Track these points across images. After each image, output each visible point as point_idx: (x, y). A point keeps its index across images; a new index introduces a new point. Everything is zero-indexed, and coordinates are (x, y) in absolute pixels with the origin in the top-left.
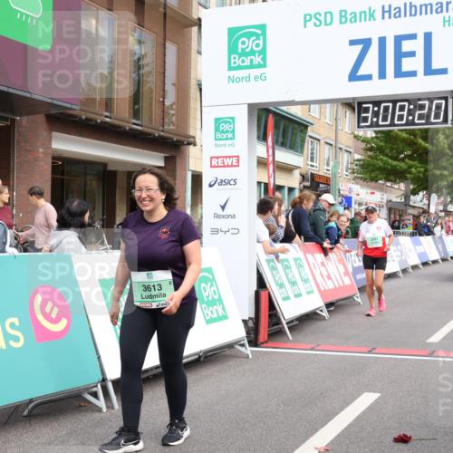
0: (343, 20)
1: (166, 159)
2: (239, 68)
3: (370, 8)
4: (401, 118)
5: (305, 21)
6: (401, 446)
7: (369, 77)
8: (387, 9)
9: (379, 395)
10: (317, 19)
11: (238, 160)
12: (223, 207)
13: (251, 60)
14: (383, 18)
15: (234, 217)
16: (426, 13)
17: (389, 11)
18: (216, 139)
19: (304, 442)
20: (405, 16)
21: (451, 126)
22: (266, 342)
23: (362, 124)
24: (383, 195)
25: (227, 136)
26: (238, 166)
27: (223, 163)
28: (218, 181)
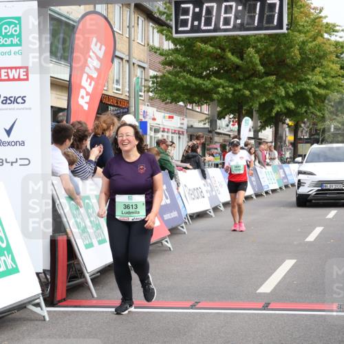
4: (227, 21)
11: (27, 72)
12: (9, 132)
15: (22, 144)
21: (286, 31)
22: (64, 300)
23: (180, 29)
24: (183, 119)
25: (12, 41)
26: (27, 79)
27: (8, 75)
28: (2, 98)
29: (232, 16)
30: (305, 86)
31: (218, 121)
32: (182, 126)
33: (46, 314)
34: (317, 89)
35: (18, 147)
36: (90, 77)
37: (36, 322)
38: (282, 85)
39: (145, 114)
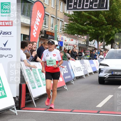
11: (12, 23)
12: (5, 45)
15: (10, 49)
18: (1, 13)
21: (109, 10)
22: (24, 107)
23: (69, 8)
24: (77, 41)
25: (7, 11)
27: (5, 24)
28: (3, 33)
29: (89, 3)
31: (90, 42)
32: (76, 43)
33: (16, 113)
36: (36, 25)
37: (13, 116)
39: (62, 39)
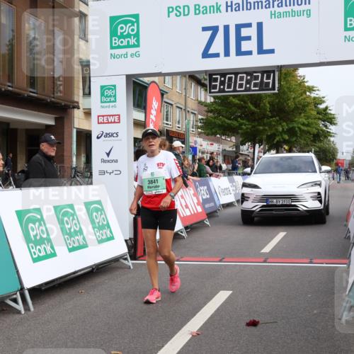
0: (197, 12)
1: (56, 119)
2: (119, 47)
3: (217, 3)
4: (241, 86)
5: (169, 12)
6: (252, 328)
7: (217, 55)
8: (229, 4)
9: (231, 292)
10: (178, 11)
11: (119, 118)
12: (108, 154)
13: (128, 41)
14: (227, 11)
15: (116, 161)
16: (258, 8)
17: (231, 6)
18: (102, 102)
19: (180, 329)
20: (243, 10)
21: (277, 92)
22: (142, 256)
23: (213, 91)
24: (220, 145)
25: (110, 99)
26: (119, 122)
27: (108, 120)
28: (104, 134)
29: (244, 82)
30: (295, 125)
31: (241, 147)
32: (219, 150)
33: (131, 265)
34: (302, 127)
35: (114, 164)
37: (125, 270)
38: (280, 124)
39: (196, 142)
